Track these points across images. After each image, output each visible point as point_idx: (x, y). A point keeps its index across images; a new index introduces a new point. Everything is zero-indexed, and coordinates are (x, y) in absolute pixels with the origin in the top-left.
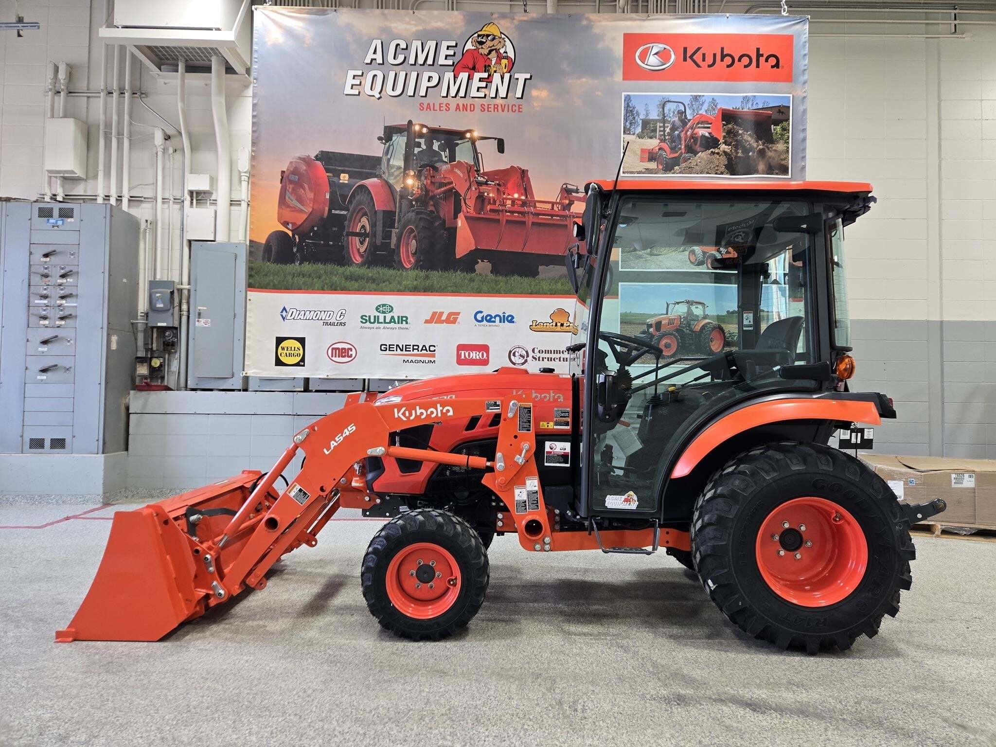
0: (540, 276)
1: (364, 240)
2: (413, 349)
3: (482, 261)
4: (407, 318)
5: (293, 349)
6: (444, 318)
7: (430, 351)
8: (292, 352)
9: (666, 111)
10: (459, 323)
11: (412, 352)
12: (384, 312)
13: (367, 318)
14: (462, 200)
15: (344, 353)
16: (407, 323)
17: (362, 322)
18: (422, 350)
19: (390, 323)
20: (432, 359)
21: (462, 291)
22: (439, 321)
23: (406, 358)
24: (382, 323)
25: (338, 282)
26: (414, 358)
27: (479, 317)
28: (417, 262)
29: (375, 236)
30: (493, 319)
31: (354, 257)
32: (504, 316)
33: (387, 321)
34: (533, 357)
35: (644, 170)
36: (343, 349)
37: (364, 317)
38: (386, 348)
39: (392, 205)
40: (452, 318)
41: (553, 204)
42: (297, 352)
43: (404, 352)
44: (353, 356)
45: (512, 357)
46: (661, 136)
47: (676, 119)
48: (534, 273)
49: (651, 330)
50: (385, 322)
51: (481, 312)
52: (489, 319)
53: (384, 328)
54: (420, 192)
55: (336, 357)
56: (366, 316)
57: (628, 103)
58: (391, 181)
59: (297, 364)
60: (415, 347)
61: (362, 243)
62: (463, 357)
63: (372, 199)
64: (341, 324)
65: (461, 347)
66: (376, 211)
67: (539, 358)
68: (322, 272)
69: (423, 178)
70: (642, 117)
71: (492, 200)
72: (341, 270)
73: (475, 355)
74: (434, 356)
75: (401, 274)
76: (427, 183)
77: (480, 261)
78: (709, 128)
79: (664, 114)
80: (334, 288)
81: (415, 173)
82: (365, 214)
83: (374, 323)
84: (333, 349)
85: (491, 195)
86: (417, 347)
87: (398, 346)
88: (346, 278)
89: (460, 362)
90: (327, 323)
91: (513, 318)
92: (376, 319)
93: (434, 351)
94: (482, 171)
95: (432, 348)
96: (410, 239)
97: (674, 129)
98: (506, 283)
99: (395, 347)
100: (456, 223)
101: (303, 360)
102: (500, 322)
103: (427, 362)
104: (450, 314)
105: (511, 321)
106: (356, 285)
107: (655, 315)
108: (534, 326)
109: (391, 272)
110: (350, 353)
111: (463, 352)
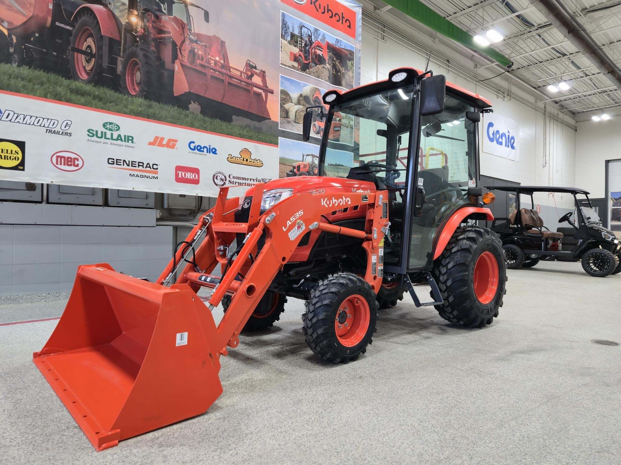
0: (234, 123)
1: (90, 60)
2: (139, 166)
3: (194, 102)
4: (133, 138)
5: (9, 152)
6: (165, 142)
7: (153, 168)
8: (9, 155)
9: (302, 32)
10: (177, 148)
11: (137, 168)
12: (111, 130)
13: (94, 133)
14: (178, 50)
15: (69, 161)
16: (133, 142)
17: (88, 135)
18: (146, 167)
19: (117, 140)
20: (156, 176)
21: (179, 123)
22: (161, 145)
23: (132, 173)
24: (109, 139)
25: (62, 93)
26: (139, 174)
27: (192, 146)
28: (142, 91)
29: (101, 58)
30: (202, 150)
31: (80, 73)
32: (210, 148)
33: (114, 138)
34: (229, 181)
35: (292, 66)
36: (68, 158)
37: (91, 131)
38: (112, 161)
39: (118, 35)
40: (171, 144)
41: (241, 72)
42: (15, 156)
43: (130, 167)
44: (80, 166)
45: (215, 180)
46: (300, 47)
47: (307, 39)
48: (229, 120)
49: (295, 170)
50: (112, 139)
51: (194, 142)
52: (200, 149)
53: (111, 144)
54: (143, 31)
55: (61, 164)
56: (93, 131)
57: (283, 19)
58: (117, 13)
59: (15, 168)
60: (140, 164)
61: (88, 61)
62: (180, 176)
63: (98, 23)
64: (66, 134)
65: (179, 168)
66: (102, 37)
67: (233, 182)
68: (44, 79)
69: (145, 20)
70: (291, 30)
71: (200, 56)
72: (66, 82)
73: (189, 175)
74: (156, 173)
75: (127, 100)
76: (149, 26)
77: (192, 102)
78: (322, 51)
79: (301, 34)
80: (58, 98)
81: (138, 13)
82: (91, 35)
83: (101, 137)
84: (57, 157)
85: (200, 52)
86: (142, 164)
87: (124, 161)
88: (72, 91)
89: (179, 180)
90: (50, 131)
91: (216, 150)
92: (103, 135)
93: (157, 169)
94: (193, 31)
95: (155, 167)
96: (135, 71)
97: (306, 45)
98: (211, 123)
99: (122, 161)
100: (174, 67)
101: (22, 163)
102: (207, 152)
103: (151, 177)
104: (170, 140)
105: (215, 153)
106: (83, 100)
107: (297, 161)
108: (230, 159)
109: (117, 95)
110: (76, 162)
111: (180, 173)
